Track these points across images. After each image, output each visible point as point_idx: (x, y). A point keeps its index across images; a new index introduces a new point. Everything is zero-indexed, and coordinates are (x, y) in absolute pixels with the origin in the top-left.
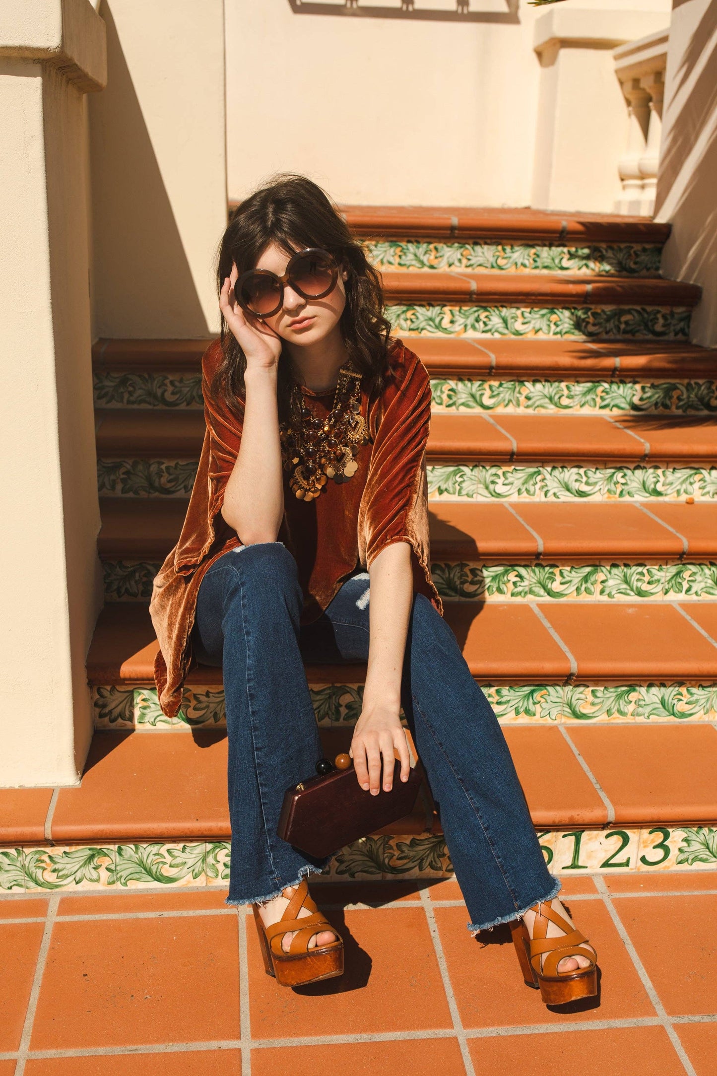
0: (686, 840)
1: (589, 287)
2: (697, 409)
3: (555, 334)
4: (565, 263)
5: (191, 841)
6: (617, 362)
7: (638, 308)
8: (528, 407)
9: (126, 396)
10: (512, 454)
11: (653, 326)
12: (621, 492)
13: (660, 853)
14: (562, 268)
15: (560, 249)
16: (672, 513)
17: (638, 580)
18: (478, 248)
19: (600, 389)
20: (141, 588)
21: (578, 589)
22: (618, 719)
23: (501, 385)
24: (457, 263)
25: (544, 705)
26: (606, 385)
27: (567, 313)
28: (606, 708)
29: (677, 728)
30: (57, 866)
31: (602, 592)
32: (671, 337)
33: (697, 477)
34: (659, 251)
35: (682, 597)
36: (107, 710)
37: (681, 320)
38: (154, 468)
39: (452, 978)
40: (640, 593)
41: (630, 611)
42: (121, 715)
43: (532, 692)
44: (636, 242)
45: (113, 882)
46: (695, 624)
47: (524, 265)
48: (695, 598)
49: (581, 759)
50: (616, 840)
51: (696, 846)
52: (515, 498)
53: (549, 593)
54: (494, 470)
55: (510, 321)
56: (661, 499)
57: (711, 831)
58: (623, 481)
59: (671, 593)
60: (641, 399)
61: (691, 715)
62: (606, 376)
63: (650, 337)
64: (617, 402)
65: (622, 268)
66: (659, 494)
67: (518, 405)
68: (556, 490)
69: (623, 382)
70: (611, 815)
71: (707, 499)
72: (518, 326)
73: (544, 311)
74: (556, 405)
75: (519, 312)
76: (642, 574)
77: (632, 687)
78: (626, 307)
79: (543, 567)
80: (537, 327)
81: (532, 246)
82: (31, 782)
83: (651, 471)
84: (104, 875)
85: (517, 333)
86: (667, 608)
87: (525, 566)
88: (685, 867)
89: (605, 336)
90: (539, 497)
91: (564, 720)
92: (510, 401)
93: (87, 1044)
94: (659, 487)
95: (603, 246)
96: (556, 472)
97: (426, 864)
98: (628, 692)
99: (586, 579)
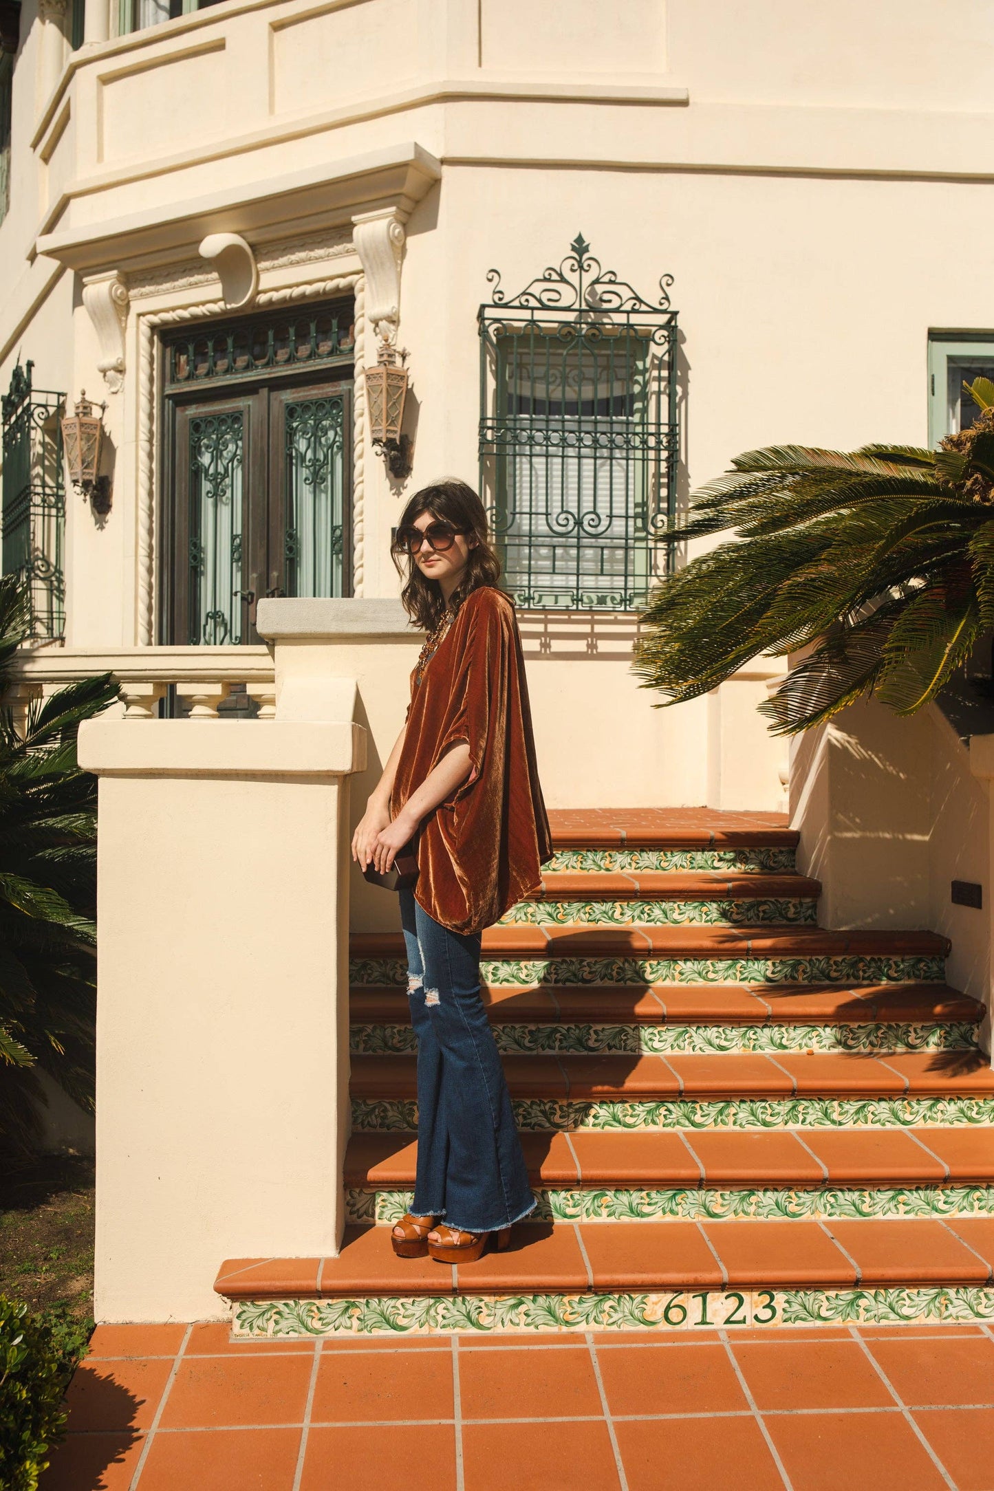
0: (787, 1302)
1: (730, 885)
2: (820, 980)
3: (706, 922)
4: (716, 864)
5: (419, 1296)
6: (750, 944)
7: (773, 900)
8: (681, 980)
9: (366, 977)
10: (664, 1016)
11: (786, 913)
12: (754, 1046)
13: (768, 1313)
14: (714, 868)
15: (711, 853)
16: (793, 1063)
17: (762, 1113)
18: (644, 854)
19: (739, 965)
20: (379, 1121)
21: (715, 1121)
22: (743, 1218)
23: (659, 964)
24: (628, 866)
25: (684, 1206)
26: (744, 962)
27: (715, 905)
28: (733, 1209)
29: (789, 1224)
30: (322, 1316)
31: (735, 1123)
32: (802, 922)
33: (814, 1034)
34: (793, 852)
35: (799, 1126)
36: (355, 1209)
37: (808, 908)
38: (388, 1032)
39: (605, 1389)
40: (765, 1124)
41: (756, 1137)
42: (366, 1213)
43: (674, 1195)
44: (774, 846)
45: (362, 1330)
46: (805, 1146)
47: (683, 867)
48: (809, 1127)
49: (710, 1244)
50: (733, 1302)
51: (796, 1307)
52: (669, 1052)
53: (693, 1124)
54: (651, 1030)
55: (668, 913)
56: (786, 1051)
57: (806, 1294)
58: (754, 1037)
59: (790, 1123)
60: (773, 973)
61: (801, 1215)
62: (742, 955)
63: (784, 922)
64: (753, 975)
65: (763, 866)
66: (785, 1047)
67: (674, 979)
68: (701, 1045)
69: (756, 959)
70: (725, 1275)
71: (824, 1050)
72: (676, 916)
73: (696, 904)
74: (704, 978)
75: (676, 905)
76: (764, 1108)
77: (752, 1192)
78: (763, 899)
79: (687, 1103)
80: (691, 916)
81: (688, 851)
82: (304, 1254)
83: (777, 1029)
84: (356, 1323)
85: (676, 922)
86: (787, 1135)
87: (672, 1102)
88: (789, 1325)
89: (747, 923)
90: (688, 1051)
91: (701, 1218)
92: (667, 976)
93: (351, 1420)
94: (784, 1042)
95: (747, 850)
96: (701, 1031)
97: (591, 1319)
98: (749, 1196)
99: (721, 1112)
